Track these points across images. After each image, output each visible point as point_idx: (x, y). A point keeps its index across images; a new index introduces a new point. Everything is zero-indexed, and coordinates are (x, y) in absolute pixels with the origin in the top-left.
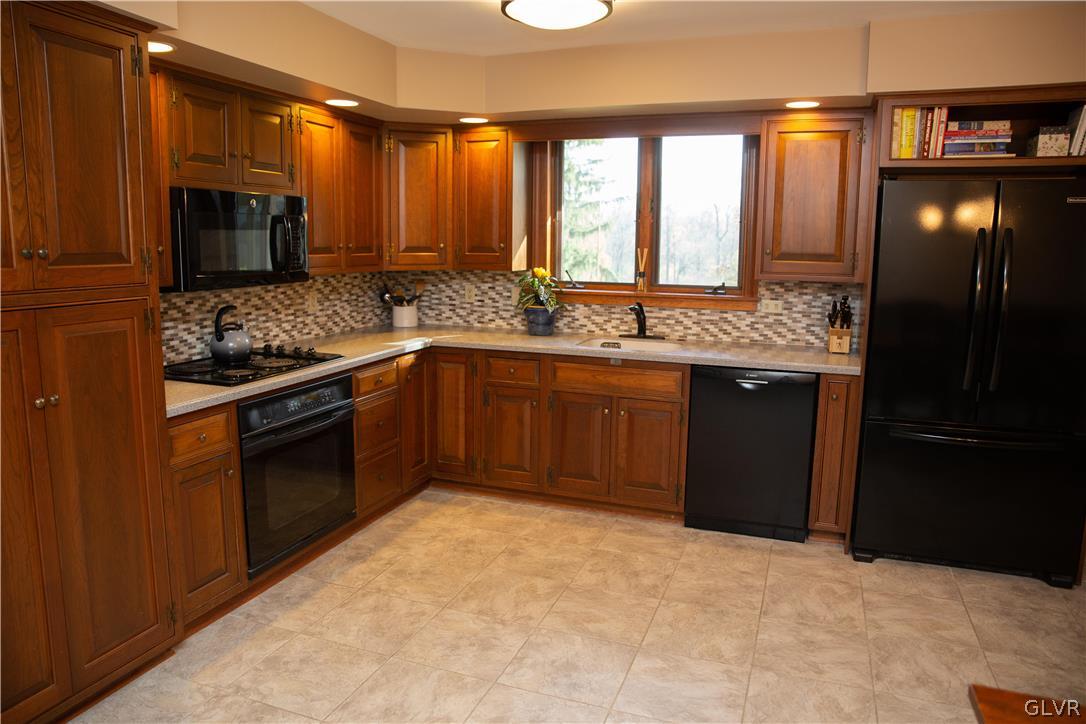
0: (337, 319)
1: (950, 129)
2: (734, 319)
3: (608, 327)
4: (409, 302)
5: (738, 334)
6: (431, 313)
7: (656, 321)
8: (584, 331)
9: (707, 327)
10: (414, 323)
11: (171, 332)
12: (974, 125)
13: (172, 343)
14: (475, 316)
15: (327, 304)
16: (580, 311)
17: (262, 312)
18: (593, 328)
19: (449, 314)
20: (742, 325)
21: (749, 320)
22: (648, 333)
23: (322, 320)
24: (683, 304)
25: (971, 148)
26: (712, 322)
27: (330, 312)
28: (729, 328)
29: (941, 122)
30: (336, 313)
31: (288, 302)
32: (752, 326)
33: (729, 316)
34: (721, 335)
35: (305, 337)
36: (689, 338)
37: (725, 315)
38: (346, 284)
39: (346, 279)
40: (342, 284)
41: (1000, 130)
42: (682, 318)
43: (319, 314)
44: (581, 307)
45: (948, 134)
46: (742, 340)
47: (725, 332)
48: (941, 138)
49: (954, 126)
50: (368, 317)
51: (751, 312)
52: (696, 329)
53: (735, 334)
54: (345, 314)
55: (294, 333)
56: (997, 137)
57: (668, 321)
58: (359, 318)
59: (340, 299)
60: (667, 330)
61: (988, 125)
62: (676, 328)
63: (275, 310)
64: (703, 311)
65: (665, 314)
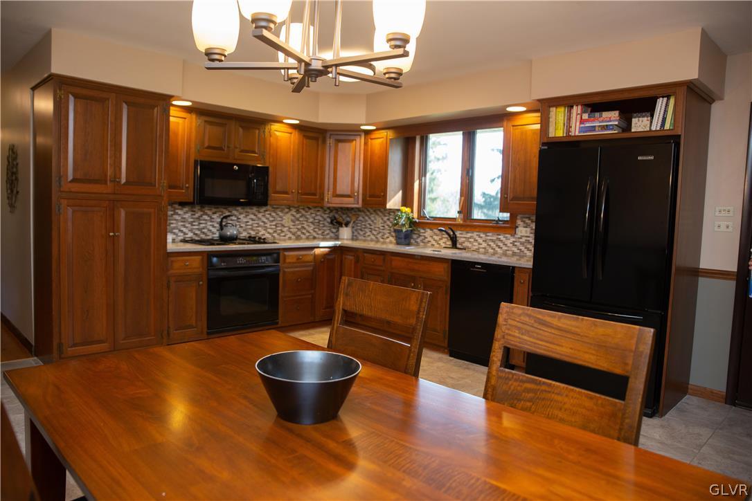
0: (304, 231)
1: (583, 118)
2: (504, 239)
3: (441, 242)
4: (347, 225)
5: (506, 248)
6: (362, 233)
7: (464, 239)
8: (429, 245)
9: (490, 243)
10: (350, 237)
11: (204, 225)
12: (597, 114)
13: (203, 230)
14: (380, 235)
15: (297, 222)
16: (428, 233)
17: (256, 222)
18: (434, 243)
19: (369, 233)
20: (508, 242)
21: (512, 239)
22: (458, 246)
23: (294, 230)
24: (477, 230)
25: (593, 128)
26: (492, 241)
27: (299, 227)
28: (501, 244)
29: (577, 114)
30: (303, 228)
31: (272, 219)
32: (513, 243)
33: (501, 237)
34: (497, 249)
35: (282, 238)
36: (481, 250)
37: (499, 237)
38: (312, 213)
39: (312, 211)
40: (309, 213)
41: (612, 117)
42: (477, 238)
43: (292, 227)
44: (428, 230)
45: (582, 121)
46: (508, 252)
47: (499, 247)
48: (578, 124)
49: (585, 116)
50: (326, 233)
51: (514, 234)
52: (484, 245)
53: (505, 248)
54: (310, 229)
55: (275, 235)
56: (610, 121)
57: (470, 240)
58: (320, 232)
59: (307, 221)
60: (470, 245)
61: (606, 115)
62: (474, 244)
63: (264, 222)
64: (488, 234)
65: (469, 235)
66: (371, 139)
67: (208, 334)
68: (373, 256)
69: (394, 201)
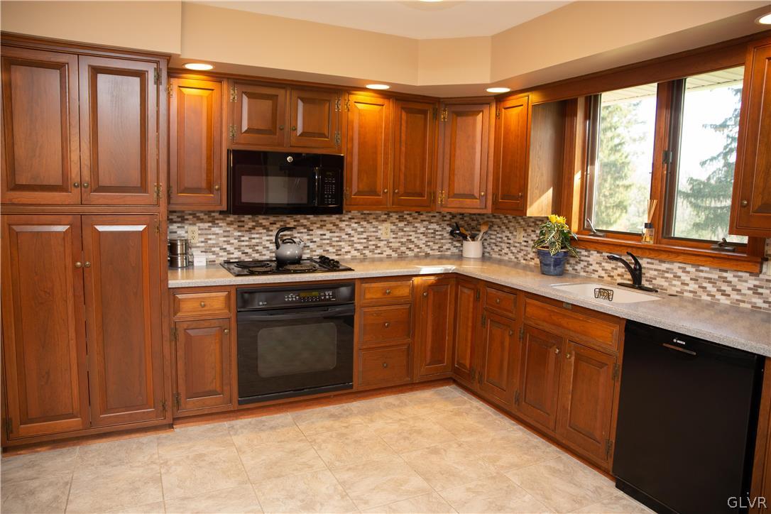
0: (411, 246)
2: (735, 280)
3: (614, 273)
4: (473, 238)
5: (739, 297)
6: (496, 249)
7: (656, 273)
8: (595, 276)
9: (704, 285)
10: (479, 255)
11: (258, 241)
13: (257, 248)
14: (521, 254)
15: (401, 234)
16: (594, 257)
17: (336, 234)
18: (603, 274)
19: (506, 250)
20: (743, 287)
21: (752, 282)
22: (645, 283)
23: (395, 245)
24: (681, 258)
26: (710, 280)
27: (404, 240)
28: (728, 289)
30: (410, 241)
31: (362, 230)
32: (755, 290)
33: (729, 276)
34: (719, 296)
35: (377, 256)
36: (686, 294)
37: (725, 274)
38: (422, 221)
39: (423, 217)
40: (419, 220)
42: (680, 273)
43: (392, 240)
44: (595, 253)
46: (742, 305)
47: (724, 293)
50: (445, 247)
51: (755, 274)
52: (693, 286)
53: (735, 296)
54: (421, 243)
55: (366, 252)
57: (666, 275)
58: (436, 247)
59: (416, 231)
60: (665, 284)
62: (674, 282)
63: (349, 234)
64: (701, 268)
65: (664, 266)
66: (505, 108)
67: (240, 403)
68: (500, 293)
69: (540, 204)
